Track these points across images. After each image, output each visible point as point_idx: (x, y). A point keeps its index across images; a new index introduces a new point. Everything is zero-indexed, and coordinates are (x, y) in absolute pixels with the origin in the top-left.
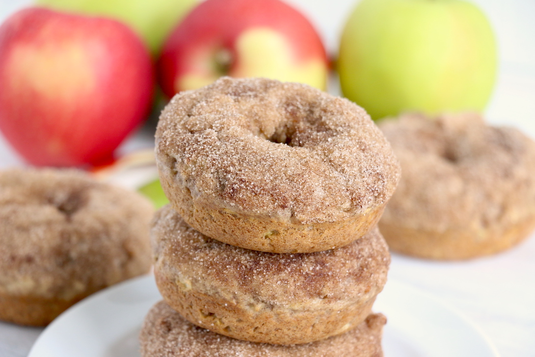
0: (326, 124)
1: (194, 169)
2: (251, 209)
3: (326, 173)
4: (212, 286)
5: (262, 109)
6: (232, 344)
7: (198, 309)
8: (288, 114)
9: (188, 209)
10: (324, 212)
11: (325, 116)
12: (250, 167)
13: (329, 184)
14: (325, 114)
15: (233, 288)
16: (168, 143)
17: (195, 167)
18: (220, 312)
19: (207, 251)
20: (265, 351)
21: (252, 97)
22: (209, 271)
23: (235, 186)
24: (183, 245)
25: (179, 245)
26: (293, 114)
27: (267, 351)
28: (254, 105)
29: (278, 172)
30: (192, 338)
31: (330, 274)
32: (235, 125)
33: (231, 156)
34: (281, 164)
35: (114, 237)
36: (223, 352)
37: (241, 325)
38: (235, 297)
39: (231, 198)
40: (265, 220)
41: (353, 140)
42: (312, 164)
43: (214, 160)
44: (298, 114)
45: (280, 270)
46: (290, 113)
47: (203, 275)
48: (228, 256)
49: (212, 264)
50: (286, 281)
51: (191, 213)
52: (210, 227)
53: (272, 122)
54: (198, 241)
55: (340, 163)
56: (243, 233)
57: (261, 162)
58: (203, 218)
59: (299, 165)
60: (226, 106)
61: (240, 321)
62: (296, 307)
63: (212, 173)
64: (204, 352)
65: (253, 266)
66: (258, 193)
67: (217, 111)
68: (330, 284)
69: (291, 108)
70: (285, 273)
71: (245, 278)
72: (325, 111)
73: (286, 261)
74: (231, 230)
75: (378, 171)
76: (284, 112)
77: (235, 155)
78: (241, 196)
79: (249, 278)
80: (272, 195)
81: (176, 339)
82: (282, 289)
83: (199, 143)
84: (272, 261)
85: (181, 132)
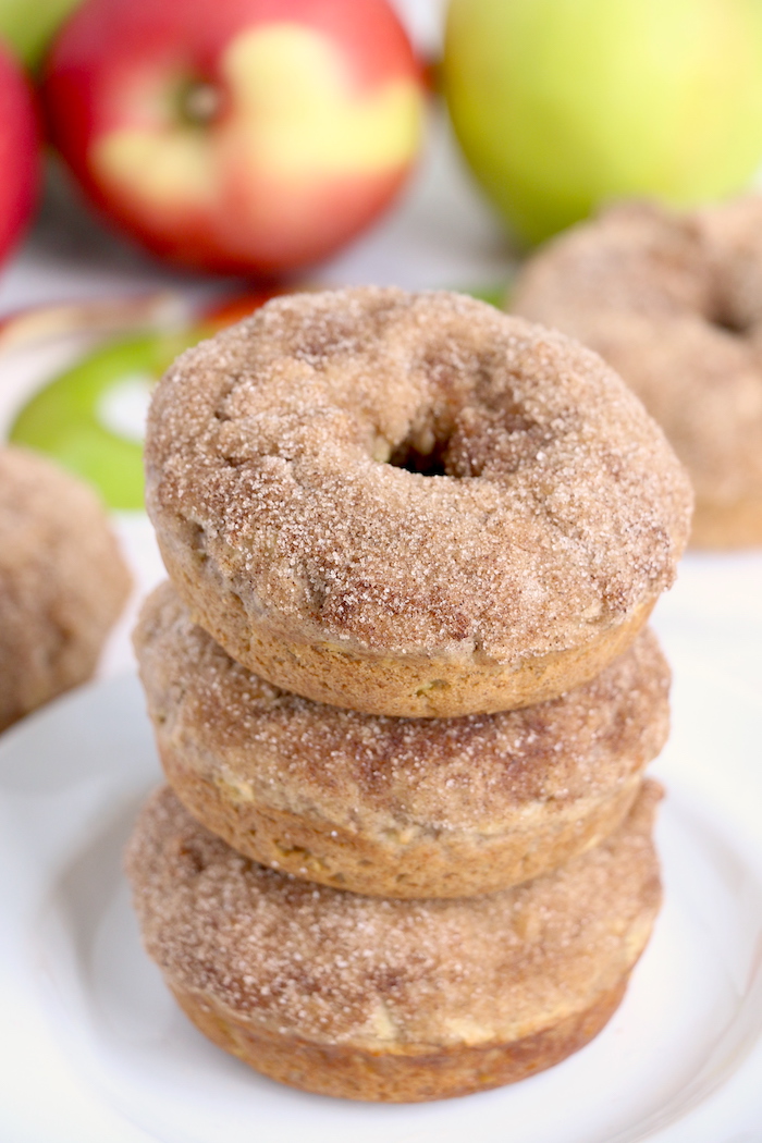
0: (526, 412)
1: (249, 557)
2: (388, 647)
3: (543, 543)
4: (301, 797)
5: (378, 383)
6: (347, 902)
7: (269, 839)
8: (434, 386)
9: (236, 634)
10: (547, 634)
11: (519, 387)
12: (376, 550)
13: (552, 569)
14: (517, 383)
15: (349, 799)
16: (181, 493)
17: (252, 552)
18: (320, 846)
19: (284, 719)
20: (420, 915)
21: (351, 351)
22: (292, 766)
23: (349, 600)
24: (227, 705)
25: (217, 705)
26: (445, 383)
27: (425, 914)
28: (359, 375)
29: (439, 555)
30: (255, 891)
31: (558, 747)
32: (328, 438)
33: (331, 524)
34: (444, 535)
35: (29, 599)
36: (328, 923)
37: (368, 872)
38: (353, 816)
39: (341, 624)
40: (417, 663)
41: (593, 454)
42: (512, 526)
43: (294, 537)
44: (457, 385)
45: (449, 754)
46: (438, 382)
47: (281, 774)
48: (333, 729)
49: (297, 751)
50: (464, 777)
51: (245, 644)
52: (290, 677)
53: (402, 411)
54: (259, 695)
55: (571, 518)
56: (367, 690)
57: (398, 535)
58: (274, 658)
59: (484, 534)
60: (301, 388)
61: (366, 863)
62: (490, 830)
63: (290, 567)
64: (285, 923)
65: (391, 749)
66: (400, 610)
67: (282, 403)
68: (558, 771)
69: (438, 370)
70: (463, 760)
71: (374, 778)
72: (517, 375)
73: (461, 731)
74: (341, 683)
75: (654, 524)
76: (424, 382)
77: (339, 522)
78: (363, 619)
79: (384, 778)
80: (432, 613)
81: (217, 892)
82: (458, 796)
83: (254, 496)
84: (430, 733)
85: (207, 462)
